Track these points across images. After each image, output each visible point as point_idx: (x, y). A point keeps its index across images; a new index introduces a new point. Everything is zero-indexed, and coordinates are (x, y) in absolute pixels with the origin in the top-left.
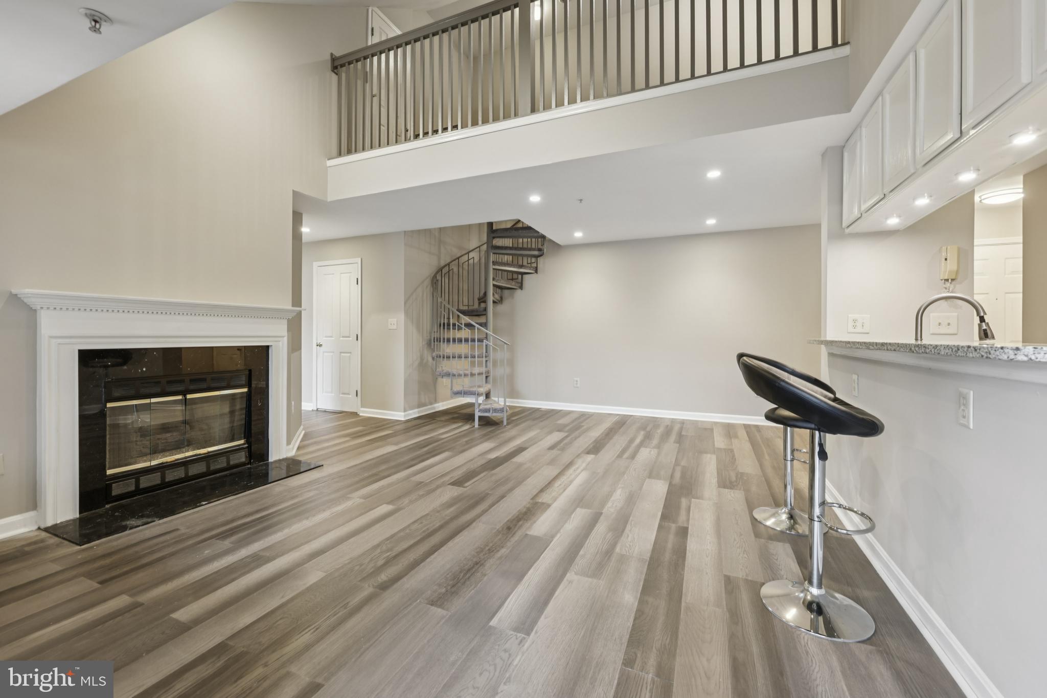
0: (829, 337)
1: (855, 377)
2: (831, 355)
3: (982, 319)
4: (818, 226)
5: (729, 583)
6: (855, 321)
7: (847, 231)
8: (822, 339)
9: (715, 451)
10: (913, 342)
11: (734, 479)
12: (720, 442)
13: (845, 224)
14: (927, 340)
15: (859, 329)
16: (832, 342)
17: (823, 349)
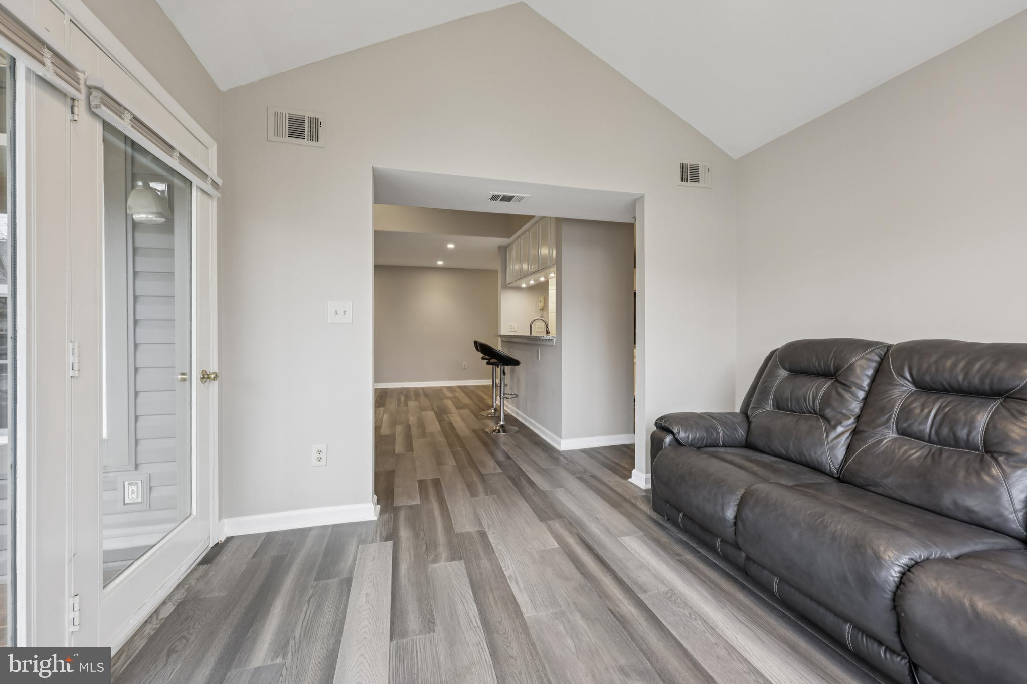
0: (502, 333)
1: (512, 350)
2: (503, 341)
3: (547, 327)
4: (497, 271)
5: (474, 431)
6: (511, 326)
7: (509, 285)
8: (499, 334)
9: (448, 398)
10: (529, 335)
11: (462, 406)
12: (449, 394)
13: (507, 283)
14: (533, 334)
15: (513, 330)
16: (504, 336)
17: (499, 338)
